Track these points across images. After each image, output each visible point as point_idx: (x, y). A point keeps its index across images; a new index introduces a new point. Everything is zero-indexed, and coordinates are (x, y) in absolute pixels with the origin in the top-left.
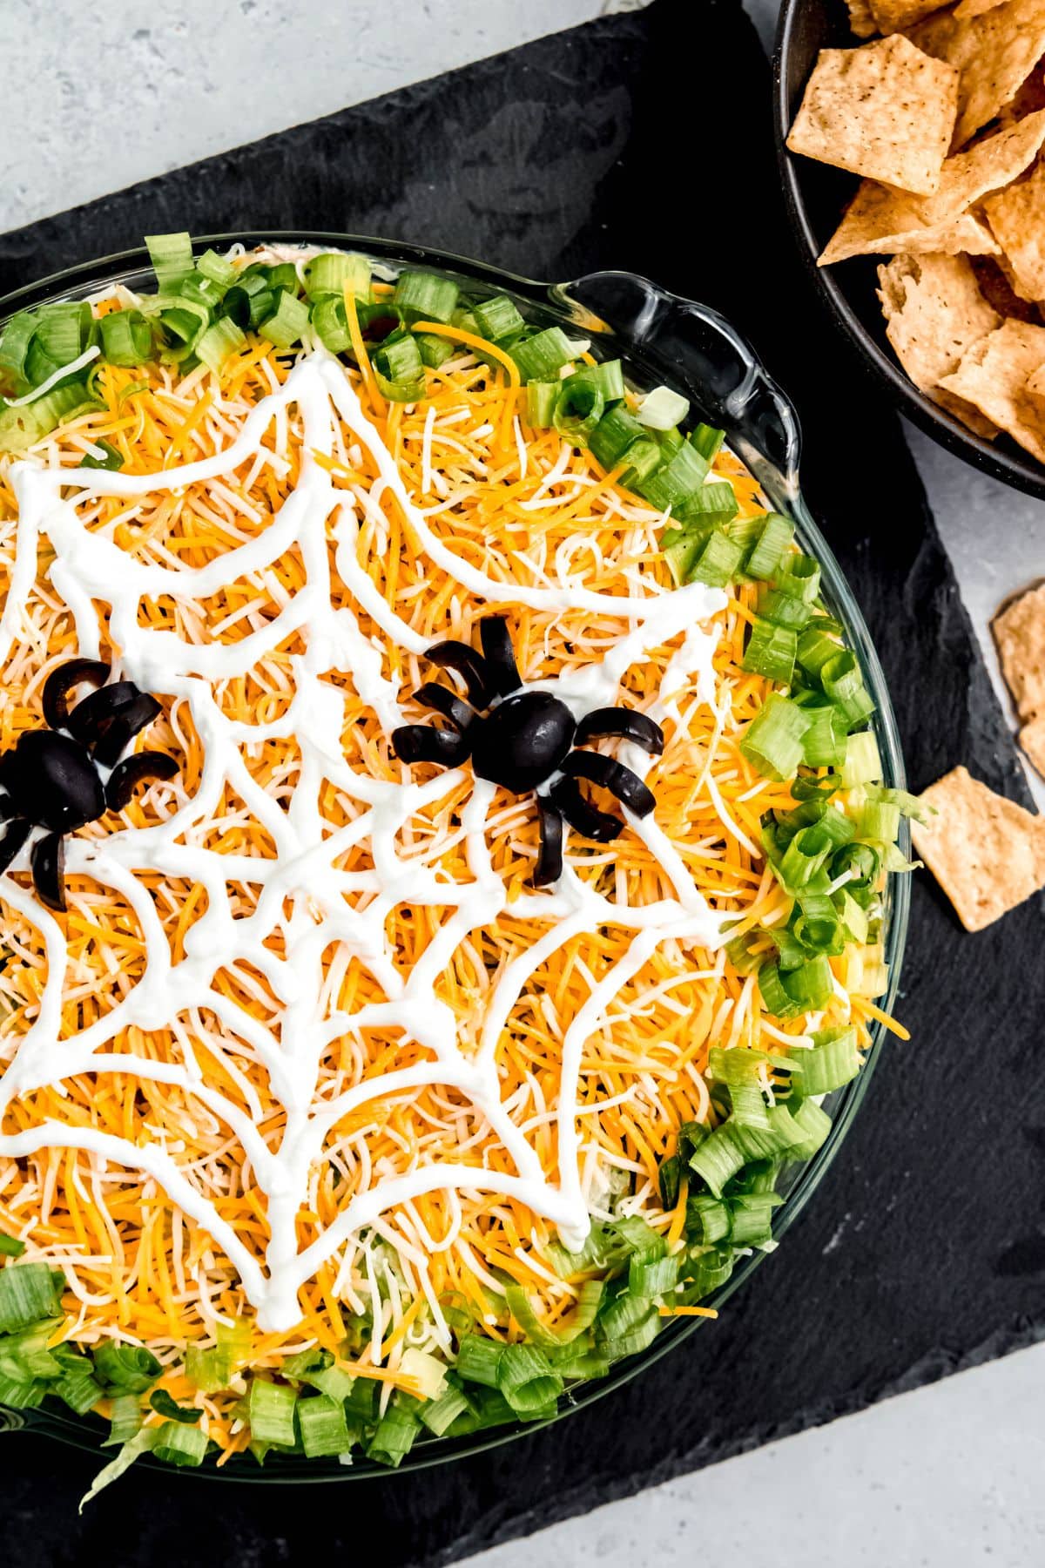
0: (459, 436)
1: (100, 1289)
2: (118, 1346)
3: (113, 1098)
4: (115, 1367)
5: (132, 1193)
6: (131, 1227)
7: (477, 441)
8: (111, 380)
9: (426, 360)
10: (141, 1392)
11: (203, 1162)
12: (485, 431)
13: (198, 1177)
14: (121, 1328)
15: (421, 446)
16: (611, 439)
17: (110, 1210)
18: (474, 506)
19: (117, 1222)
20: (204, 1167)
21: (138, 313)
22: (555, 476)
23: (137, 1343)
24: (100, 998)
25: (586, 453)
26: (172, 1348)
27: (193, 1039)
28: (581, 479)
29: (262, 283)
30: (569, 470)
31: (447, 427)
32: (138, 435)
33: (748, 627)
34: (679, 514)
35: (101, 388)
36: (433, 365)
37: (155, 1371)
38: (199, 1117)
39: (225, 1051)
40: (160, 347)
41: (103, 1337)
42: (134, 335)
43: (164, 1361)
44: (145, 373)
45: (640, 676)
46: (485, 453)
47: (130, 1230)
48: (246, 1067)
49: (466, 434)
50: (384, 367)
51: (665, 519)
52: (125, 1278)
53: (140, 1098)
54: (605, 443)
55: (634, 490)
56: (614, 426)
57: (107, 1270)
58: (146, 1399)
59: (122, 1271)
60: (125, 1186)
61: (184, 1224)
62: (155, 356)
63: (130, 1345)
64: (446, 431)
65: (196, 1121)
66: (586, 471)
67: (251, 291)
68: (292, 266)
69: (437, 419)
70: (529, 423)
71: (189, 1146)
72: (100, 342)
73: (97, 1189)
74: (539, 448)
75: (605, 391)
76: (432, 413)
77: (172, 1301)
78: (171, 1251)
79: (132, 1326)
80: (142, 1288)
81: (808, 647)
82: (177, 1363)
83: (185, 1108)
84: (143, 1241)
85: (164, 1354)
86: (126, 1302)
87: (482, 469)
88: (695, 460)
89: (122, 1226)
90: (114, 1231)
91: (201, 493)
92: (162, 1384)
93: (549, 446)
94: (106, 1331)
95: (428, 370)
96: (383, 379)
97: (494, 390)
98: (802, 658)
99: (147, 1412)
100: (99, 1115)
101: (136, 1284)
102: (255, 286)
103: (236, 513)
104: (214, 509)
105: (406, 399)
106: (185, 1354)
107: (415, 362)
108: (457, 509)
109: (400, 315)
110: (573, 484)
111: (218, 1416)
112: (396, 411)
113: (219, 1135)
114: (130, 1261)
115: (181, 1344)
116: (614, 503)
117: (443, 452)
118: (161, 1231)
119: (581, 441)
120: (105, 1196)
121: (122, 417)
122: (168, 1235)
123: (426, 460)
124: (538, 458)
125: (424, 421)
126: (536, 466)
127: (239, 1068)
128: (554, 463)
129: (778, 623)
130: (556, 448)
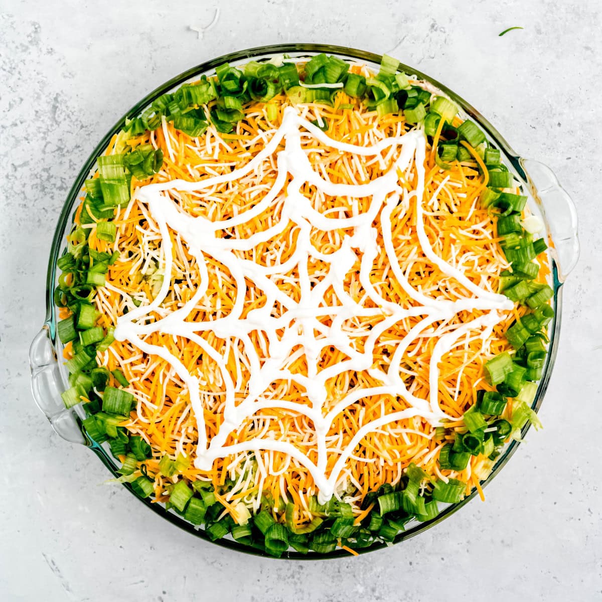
0: (453, 191)
1: (147, 416)
2: (141, 439)
3: (191, 352)
4: (136, 447)
5: (178, 389)
6: (170, 401)
7: (458, 197)
8: (341, 98)
9: (458, 157)
10: (139, 460)
11: (209, 393)
12: (464, 196)
13: (204, 398)
14: (146, 433)
15: (437, 187)
16: (506, 226)
17: (167, 391)
18: (443, 220)
19: (166, 396)
20: (208, 395)
21: (365, 80)
22: (478, 227)
23: (149, 443)
24: (207, 314)
25: (495, 225)
26: (159, 452)
27: (231, 348)
28: (487, 233)
29: (415, 94)
30: (484, 227)
31: (450, 186)
32: (339, 123)
33: (515, 321)
34: (514, 267)
35: (336, 98)
36: (459, 160)
37: (149, 456)
38: (217, 377)
39: (240, 360)
40: (366, 95)
41: (138, 433)
42: (359, 87)
43: (154, 455)
44: (354, 102)
45: (465, 316)
46: (458, 203)
47: (169, 401)
48: (244, 369)
49: (456, 192)
50: (441, 151)
51: (508, 266)
52: (158, 417)
53: (200, 358)
54: (503, 225)
55: (503, 249)
56: (510, 222)
57: (153, 411)
58: (140, 464)
59: (158, 414)
60: (177, 385)
61: (189, 411)
62: (362, 98)
63: (146, 442)
64: (449, 187)
65: (215, 378)
66: (490, 231)
67: (410, 96)
68: (430, 94)
69: (449, 181)
70: (480, 202)
71: (207, 385)
72: (345, 82)
73: (167, 380)
74: (479, 213)
75: (515, 206)
76: (448, 178)
77: (169, 435)
78: (179, 418)
79: (150, 436)
80: (161, 425)
81: (532, 342)
82: (158, 458)
83: (214, 371)
84: (171, 408)
85: (155, 452)
86: (153, 426)
87: (454, 209)
88: (531, 252)
89: (167, 399)
90: (164, 398)
91: (349, 156)
92: (148, 462)
93: (483, 214)
94: (140, 432)
95: (456, 160)
96: (438, 156)
97: (476, 182)
98: (528, 344)
99: (137, 469)
100: (183, 355)
101: (160, 422)
102: (413, 94)
103: (357, 171)
104: (350, 165)
105: (442, 167)
106: (162, 457)
107: (453, 156)
108: (437, 218)
109: (458, 135)
110: (483, 233)
111: (161, 484)
112: (436, 169)
113: (220, 387)
114: (162, 413)
115: (164, 453)
116: (493, 249)
117: (444, 194)
118: (180, 408)
119: (495, 220)
120: (168, 385)
121: (337, 114)
122: (181, 412)
123: (436, 194)
124: (476, 216)
125: (443, 179)
126: (474, 220)
127: (241, 368)
128: (481, 221)
129: (526, 327)
130: (484, 216)
